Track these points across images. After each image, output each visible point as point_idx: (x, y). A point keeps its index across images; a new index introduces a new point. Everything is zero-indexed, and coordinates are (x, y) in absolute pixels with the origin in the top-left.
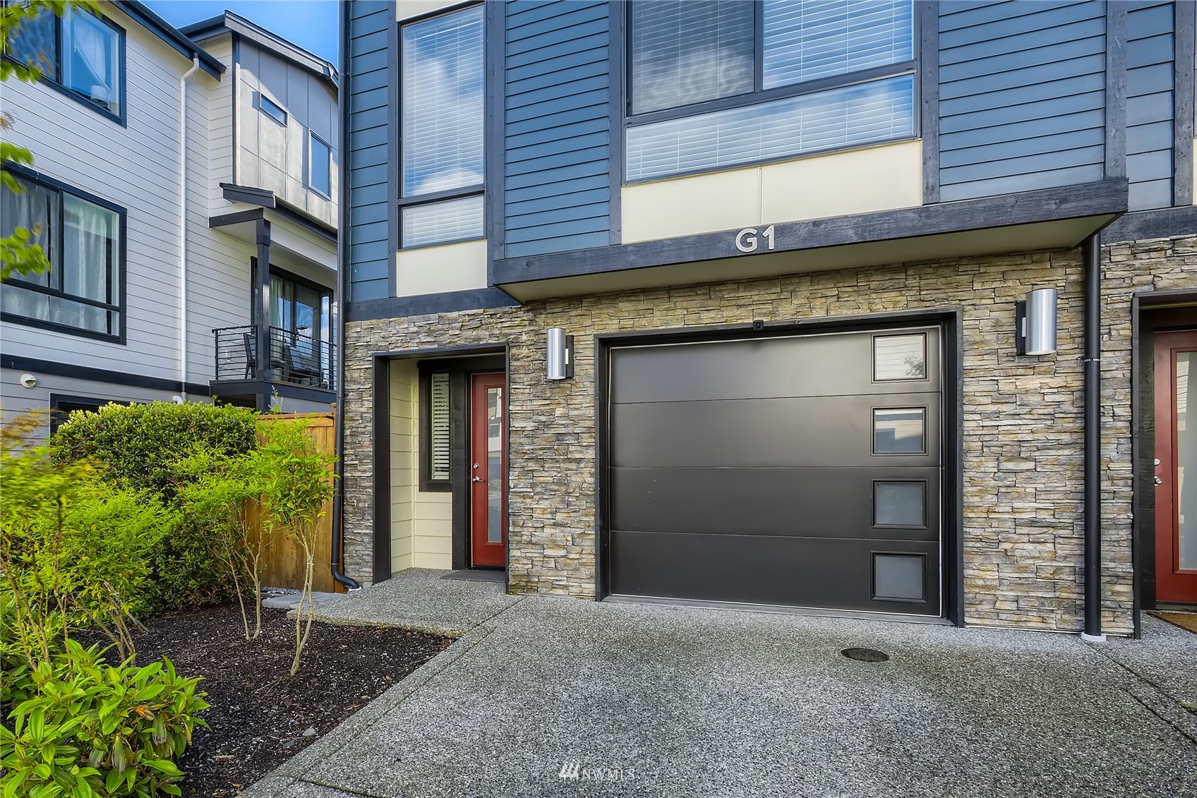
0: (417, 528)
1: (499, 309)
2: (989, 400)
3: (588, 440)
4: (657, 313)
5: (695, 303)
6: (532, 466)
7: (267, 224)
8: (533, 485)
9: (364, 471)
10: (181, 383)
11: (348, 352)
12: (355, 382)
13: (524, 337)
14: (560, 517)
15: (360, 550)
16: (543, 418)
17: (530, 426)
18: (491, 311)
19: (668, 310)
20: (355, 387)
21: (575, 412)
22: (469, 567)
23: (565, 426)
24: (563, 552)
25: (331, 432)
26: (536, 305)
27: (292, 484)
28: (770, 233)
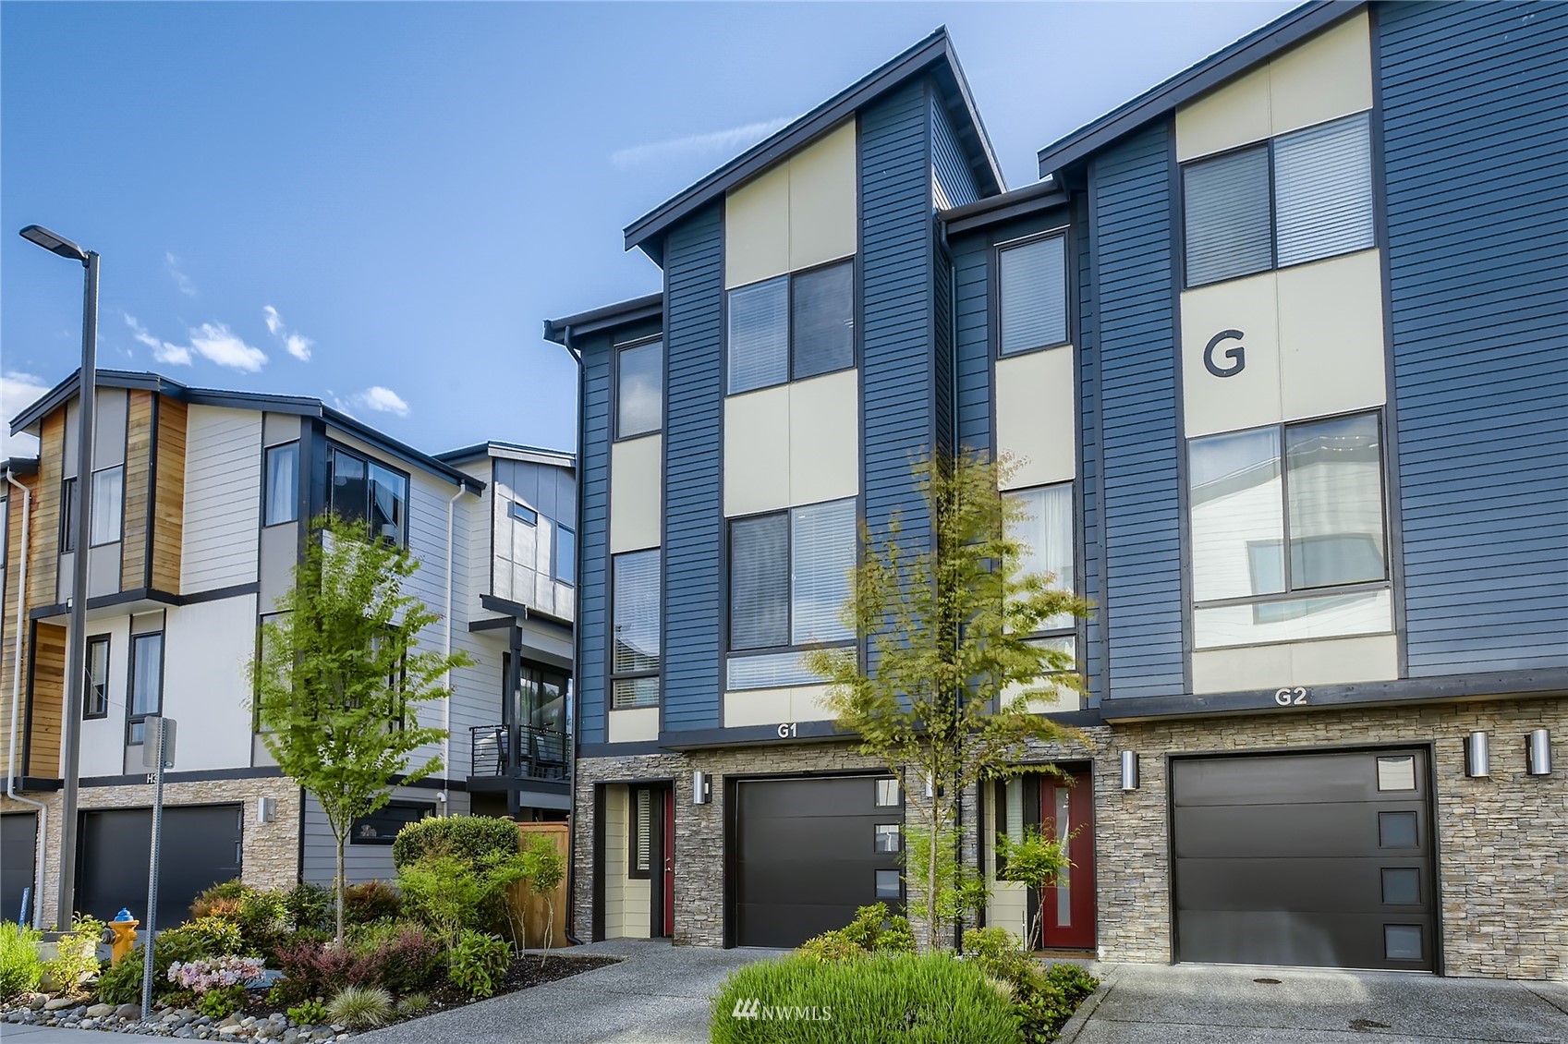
0: (627, 907)
1: (670, 755)
2: (917, 821)
3: (720, 843)
4: (756, 762)
5: (776, 758)
6: (688, 860)
7: (520, 629)
8: (689, 873)
9: (588, 864)
10: (444, 780)
11: (578, 779)
12: (582, 801)
13: (684, 775)
14: (703, 894)
15: (584, 920)
16: (694, 828)
17: (687, 833)
18: (665, 756)
19: (763, 760)
20: (582, 804)
21: (712, 825)
22: (662, 936)
23: (707, 833)
24: (705, 917)
25: (567, 835)
26: (691, 753)
27: (543, 870)
28: (794, 727)
